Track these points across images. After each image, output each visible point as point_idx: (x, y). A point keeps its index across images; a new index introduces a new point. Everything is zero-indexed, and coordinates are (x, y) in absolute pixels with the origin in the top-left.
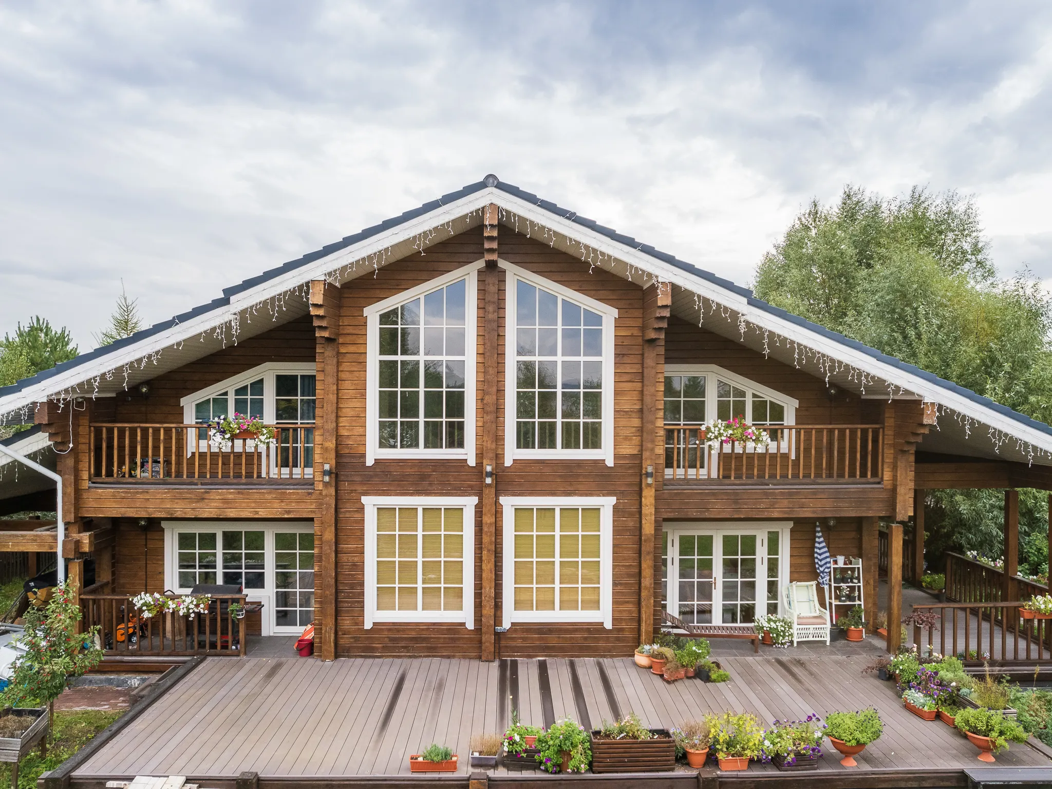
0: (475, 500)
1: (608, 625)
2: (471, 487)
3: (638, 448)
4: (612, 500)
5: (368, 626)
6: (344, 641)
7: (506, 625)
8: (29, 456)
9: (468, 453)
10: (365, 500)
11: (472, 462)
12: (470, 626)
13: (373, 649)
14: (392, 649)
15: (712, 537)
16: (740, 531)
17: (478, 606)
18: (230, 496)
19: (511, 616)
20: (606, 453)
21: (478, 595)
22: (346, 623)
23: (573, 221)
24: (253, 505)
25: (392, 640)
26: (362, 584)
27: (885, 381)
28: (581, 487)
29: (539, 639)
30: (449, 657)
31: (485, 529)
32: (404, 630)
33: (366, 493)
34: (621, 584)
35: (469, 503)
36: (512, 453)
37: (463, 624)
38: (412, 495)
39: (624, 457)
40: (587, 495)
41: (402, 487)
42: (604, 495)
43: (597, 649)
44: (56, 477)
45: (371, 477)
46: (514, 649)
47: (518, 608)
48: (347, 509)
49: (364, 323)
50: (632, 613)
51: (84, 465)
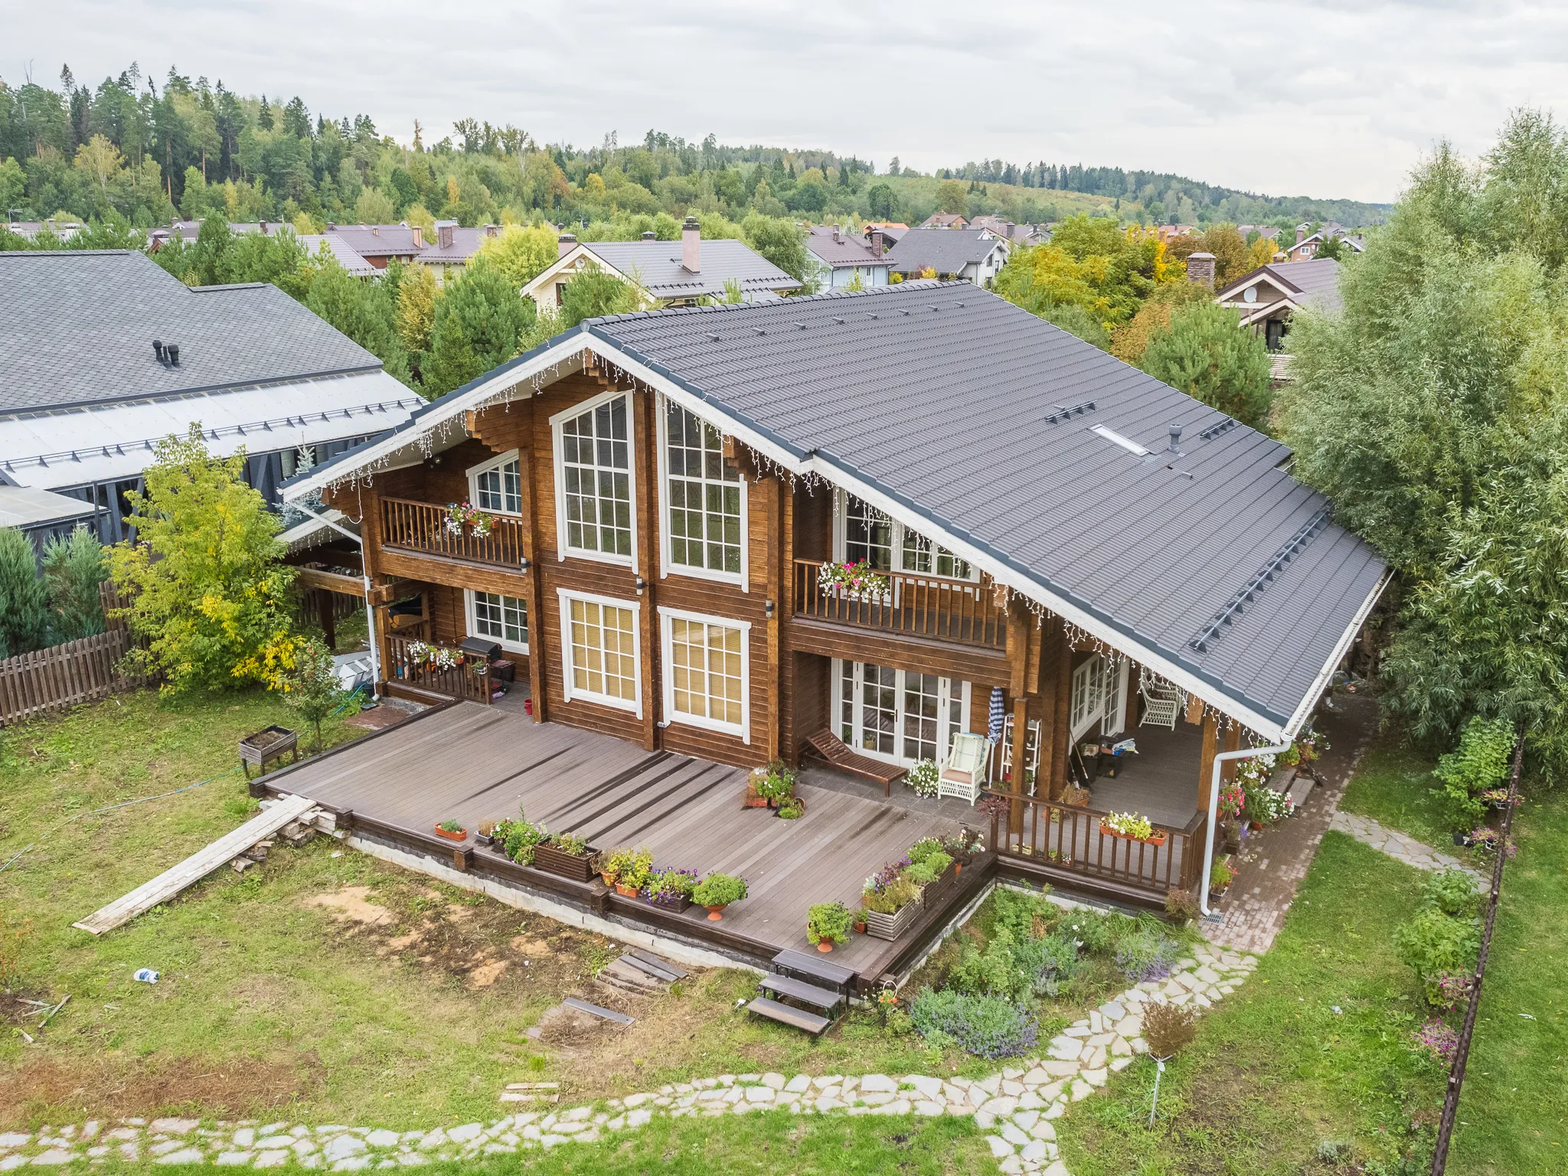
0: (638, 605)
1: (747, 741)
4: (748, 625)
5: (567, 699)
6: (552, 708)
7: (666, 723)
8: (336, 523)
9: (632, 561)
10: (559, 590)
11: (635, 571)
13: (569, 719)
14: (586, 723)
19: (671, 715)
20: (741, 579)
22: (553, 693)
25: (585, 715)
26: (560, 662)
28: (722, 608)
29: (692, 740)
30: (624, 739)
32: (593, 709)
33: (560, 586)
34: (756, 706)
35: (636, 608)
36: (668, 566)
37: (635, 714)
38: (593, 592)
39: (755, 585)
40: (727, 616)
41: (586, 584)
42: (742, 619)
43: (739, 760)
44: (359, 540)
45: (563, 572)
46: (674, 744)
47: (677, 708)
48: (548, 596)
49: (548, 432)
50: (766, 733)
51: (378, 530)
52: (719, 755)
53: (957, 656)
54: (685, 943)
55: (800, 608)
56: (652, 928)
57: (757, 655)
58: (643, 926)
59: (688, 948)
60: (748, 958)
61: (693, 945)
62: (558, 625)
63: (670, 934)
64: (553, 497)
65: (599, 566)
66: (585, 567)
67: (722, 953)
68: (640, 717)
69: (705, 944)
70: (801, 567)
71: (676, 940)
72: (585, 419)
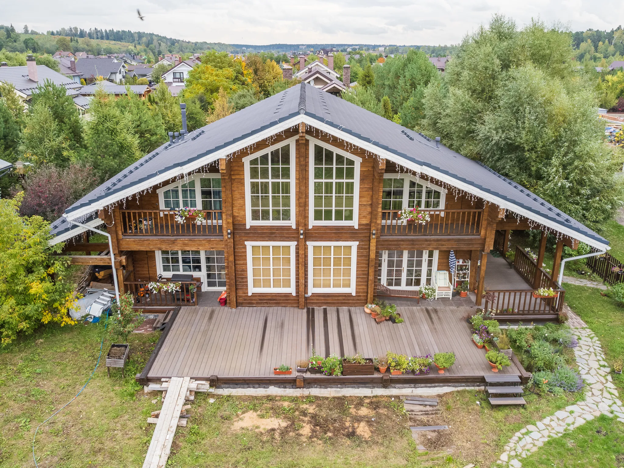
0: (296, 243)
1: (354, 294)
2: (294, 237)
3: (369, 221)
4: (357, 243)
5: (250, 294)
6: (240, 301)
8: (94, 228)
9: (292, 223)
10: (246, 243)
11: (294, 227)
12: (294, 294)
13: (252, 304)
14: (261, 303)
17: (297, 286)
18: (186, 242)
19: (312, 290)
20: (355, 223)
21: (297, 282)
22: (240, 293)
23: (341, 130)
25: (260, 300)
26: (246, 277)
28: (343, 237)
29: (324, 299)
30: (285, 306)
31: (300, 256)
32: (265, 296)
33: (247, 240)
34: (360, 277)
35: (293, 244)
36: (312, 223)
37: (291, 294)
39: (363, 225)
40: (345, 241)
41: (263, 237)
42: (353, 241)
43: (349, 303)
44: (108, 235)
45: (249, 233)
46: (313, 303)
47: (315, 287)
48: (239, 247)
49: (243, 165)
50: (365, 289)
51: (119, 228)
52: (338, 303)
53: (459, 240)
54: (430, 387)
56: (413, 385)
58: (408, 385)
59: (432, 389)
60: (464, 384)
61: (434, 387)
62: (246, 260)
63: (422, 385)
64: (244, 198)
65: (272, 228)
66: (263, 229)
67: (450, 386)
69: (441, 384)
71: (426, 387)
72: (265, 157)
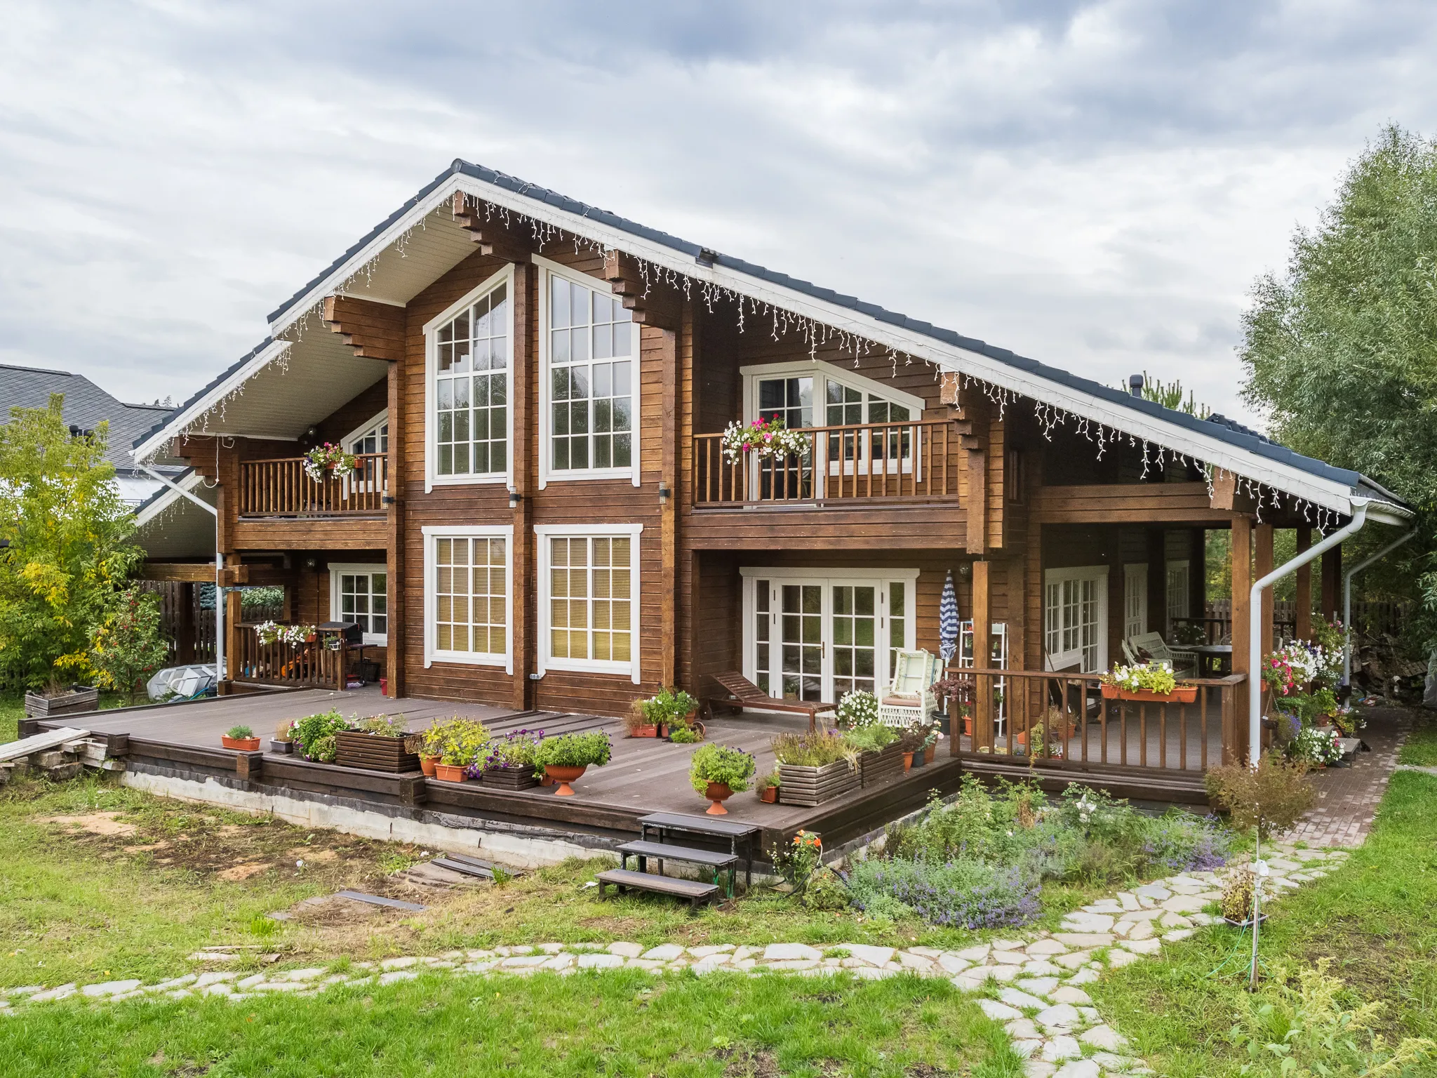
0: (512, 529)
1: (636, 680)
4: (639, 527)
6: (411, 680)
7: (541, 673)
8: (192, 491)
9: (507, 477)
10: (424, 528)
11: (511, 486)
13: (429, 690)
14: (447, 692)
15: (819, 588)
16: (853, 579)
18: (329, 528)
19: (546, 662)
20: (632, 473)
22: (412, 660)
23: (526, 195)
24: (344, 537)
25: (448, 682)
26: (422, 619)
27: (885, 347)
28: (610, 512)
29: (573, 691)
30: (492, 704)
31: (516, 560)
32: (456, 672)
33: (426, 523)
34: (648, 630)
35: (510, 532)
36: (547, 474)
37: (503, 668)
38: (461, 524)
39: (648, 475)
40: (616, 521)
41: (455, 515)
42: (632, 522)
43: (625, 707)
44: (214, 511)
45: (430, 505)
47: (554, 654)
48: (413, 537)
49: (421, 345)
50: (659, 665)
51: (236, 500)
52: (602, 705)
54: (522, 834)
55: (702, 497)
56: (479, 822)
57: (649, 565)
58: (466, 820)
59: (526, 841)
61: (533, 836)
62: (422, 574)
63: (502, 825)
64: (423, 419)
65: (471, 490)
66: (454, 494)
67: (570, 839)
68: (510, 671)
69: (548, 830)
70: (703, 443)
71: (510, 832)
72: (462, 318)
